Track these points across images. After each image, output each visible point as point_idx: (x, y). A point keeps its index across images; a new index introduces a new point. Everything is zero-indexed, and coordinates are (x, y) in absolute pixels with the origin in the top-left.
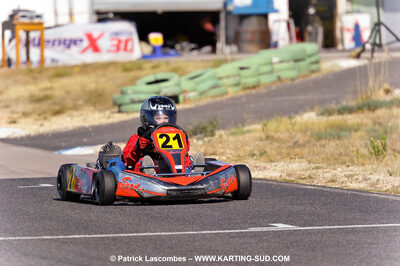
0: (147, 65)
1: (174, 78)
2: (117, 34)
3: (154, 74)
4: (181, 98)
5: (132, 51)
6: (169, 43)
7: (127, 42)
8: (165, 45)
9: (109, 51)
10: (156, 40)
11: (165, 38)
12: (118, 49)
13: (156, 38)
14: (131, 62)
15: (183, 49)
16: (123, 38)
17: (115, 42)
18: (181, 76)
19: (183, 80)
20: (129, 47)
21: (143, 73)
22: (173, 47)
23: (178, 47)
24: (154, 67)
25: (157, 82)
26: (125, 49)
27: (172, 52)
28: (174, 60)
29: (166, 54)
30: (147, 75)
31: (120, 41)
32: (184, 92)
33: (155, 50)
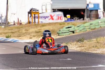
0: (66, 23)
1: (73, 27)
2: (58, 15)
3: (68, 25)
4: (75, 32)
5: (62, 19)
6: (72, 18)
7: (61, 17)
8: (71, 18)
9: (56, 20)
10: (69, 16)
11: (71, 16)
12: (58, 19)
13: (68, 16)
14: (62, 22)
15: (75, 19)
16: (60, 16)
17: (58, 17)
18: (75, 26)
19: (75, 27)
20: (61, 18)
21: (65, 25)
22: (73, 19)
23: (74, 18)
24: (68, 24)
25: (69, 28)
26: (60, 19)
27: (73, 20)
28: (73, 22)
29: (71, 20)
30: (66, 26)
31: (59, 17)
32: (76, 30)
33: (68, 19)
